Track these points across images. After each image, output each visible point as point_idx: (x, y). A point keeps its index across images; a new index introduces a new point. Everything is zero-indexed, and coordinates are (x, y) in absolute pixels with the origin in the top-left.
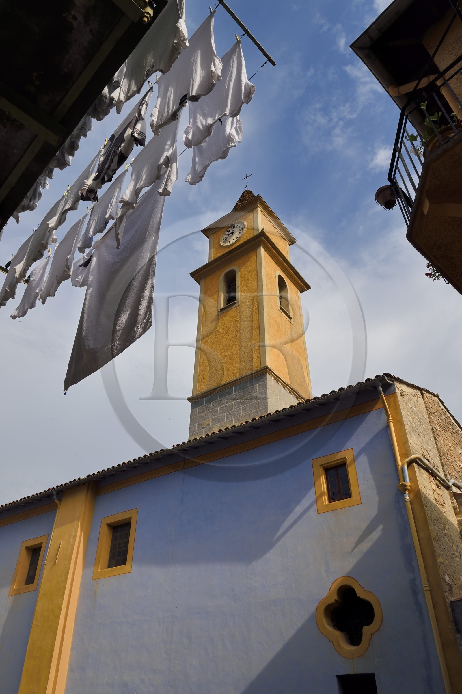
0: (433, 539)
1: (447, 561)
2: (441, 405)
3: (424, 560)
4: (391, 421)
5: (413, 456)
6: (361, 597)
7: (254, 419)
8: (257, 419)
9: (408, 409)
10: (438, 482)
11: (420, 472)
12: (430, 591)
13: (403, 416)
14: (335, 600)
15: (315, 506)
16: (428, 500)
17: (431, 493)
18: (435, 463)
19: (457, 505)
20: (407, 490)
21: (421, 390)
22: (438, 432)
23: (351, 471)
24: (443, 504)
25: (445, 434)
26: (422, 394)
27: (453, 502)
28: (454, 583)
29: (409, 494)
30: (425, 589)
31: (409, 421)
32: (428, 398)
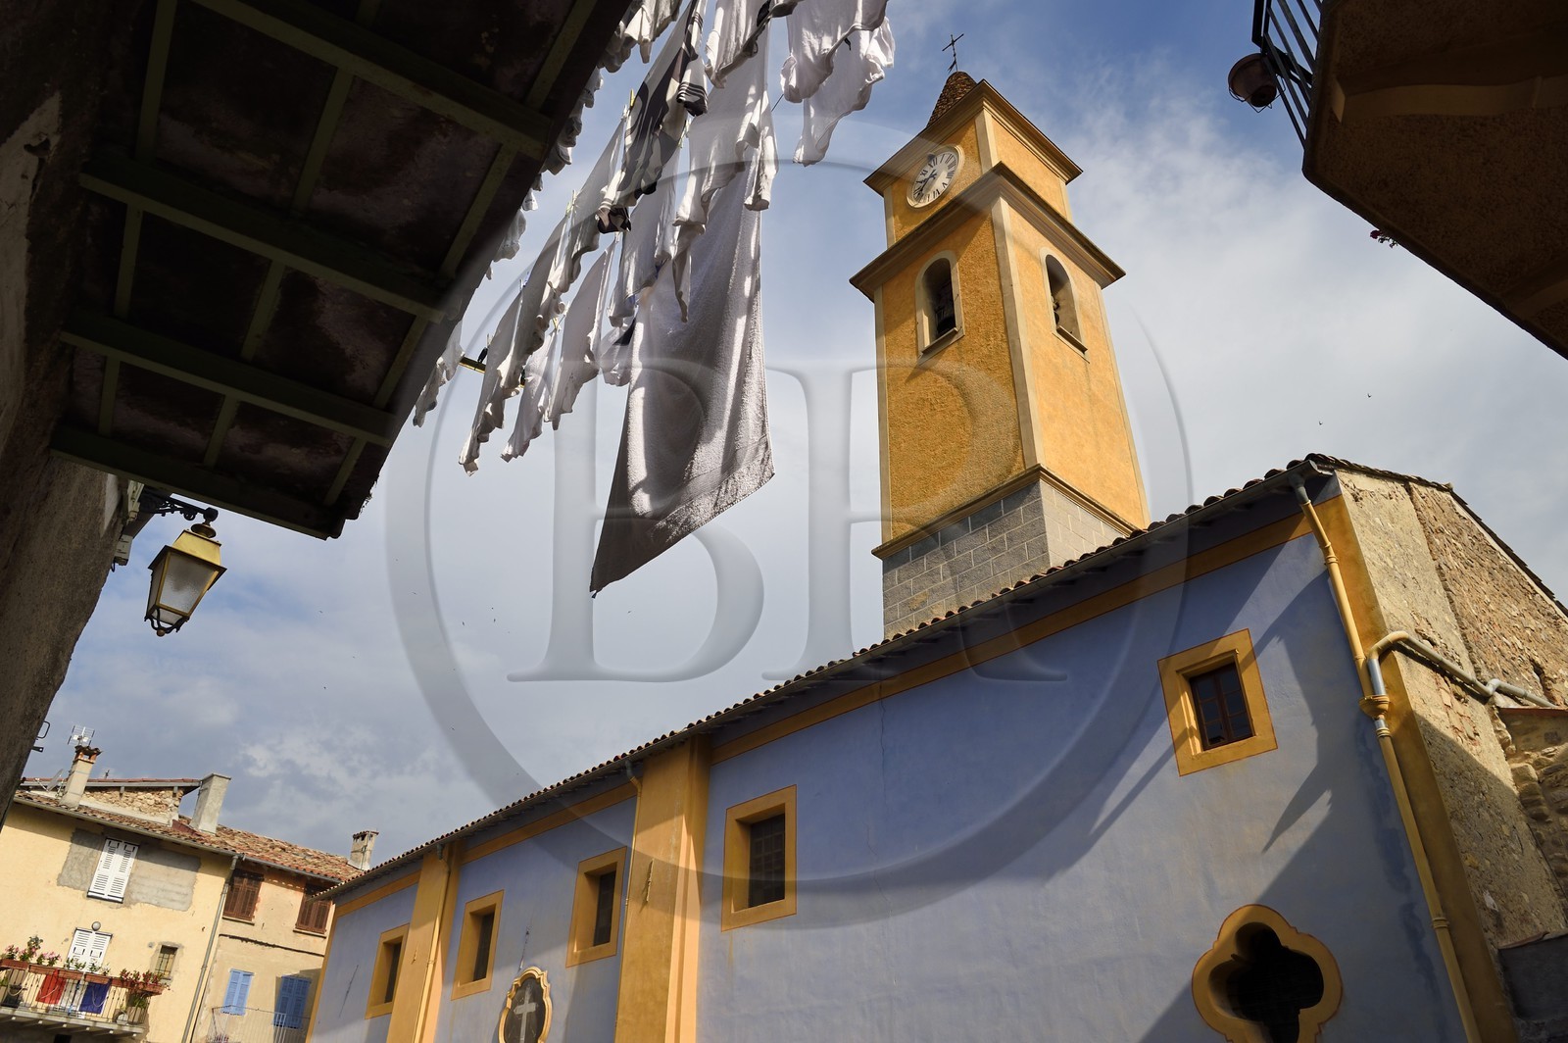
0: (1449, 815)
1: (1487, 862)
2: (1459, 509)
3: (1430, 864)
4: (1334, 560)
5: (1391, 636)
6: (1291, 947)
7: (1020, 584)
8: (1028, 582)
9: (1374, 530)
10: (1458, 687)
11: (1410, 670)
12: (1450, 929)
13: (1362, 548)
14: (1233, 956)
15: (1173, 760)
16: (1433, 732)
17: (1442, 713)
18: (1448, 642)
19: (1509, 736)
20: (1381, 711)
21: (1404, 480)
22: (1453, 572)
23: (1249, 679)
24: (1472, 736)
25: (1473, 575)
26: (1409, 491)
27: (1498, 729)
28: (1508, 910)
29: (1387, 719)
30: (1435, 925)
31: (1377, 556)
32: (1423, 498)
